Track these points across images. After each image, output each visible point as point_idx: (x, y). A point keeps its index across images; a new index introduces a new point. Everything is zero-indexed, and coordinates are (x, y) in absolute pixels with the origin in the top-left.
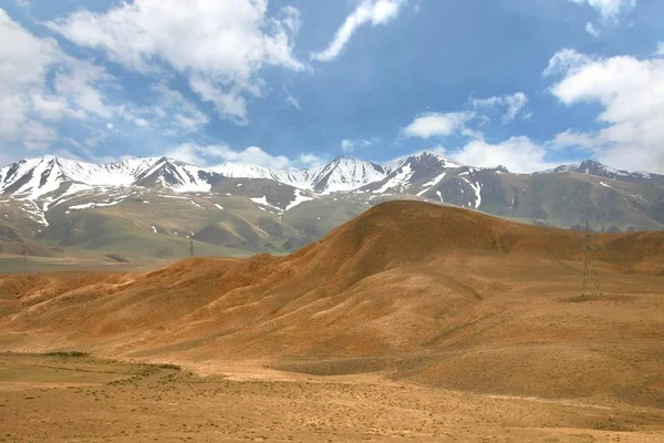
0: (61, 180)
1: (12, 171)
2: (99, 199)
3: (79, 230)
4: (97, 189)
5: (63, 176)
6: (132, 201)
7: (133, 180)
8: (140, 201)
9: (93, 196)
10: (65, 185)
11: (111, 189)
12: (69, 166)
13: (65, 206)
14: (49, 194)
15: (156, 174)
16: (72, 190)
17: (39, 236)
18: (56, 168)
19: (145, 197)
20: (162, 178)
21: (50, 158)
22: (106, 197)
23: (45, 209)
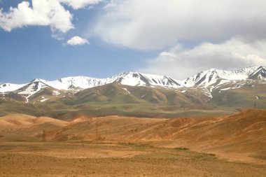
0: (217, 79)
1: (198, 76)
2: (233, 86)
3: (224, 99)
4: (232, 82)
5: (218, 77)
6: (247, 86)
7: (247, 77)
8: (251, 85)
9: (230, 85)
10: (219, 81)
11: (238, 81)
12: (220, 73)
13: (219, 89)
14: (212, 85)
15: (258, 73)
16: (221, 83)
17: (209, 102)
18: (215, 74)
19: (252, 84)
20: (260, 75)
21: (212, 70)
22: (236, 84)
23: (211, 91)
